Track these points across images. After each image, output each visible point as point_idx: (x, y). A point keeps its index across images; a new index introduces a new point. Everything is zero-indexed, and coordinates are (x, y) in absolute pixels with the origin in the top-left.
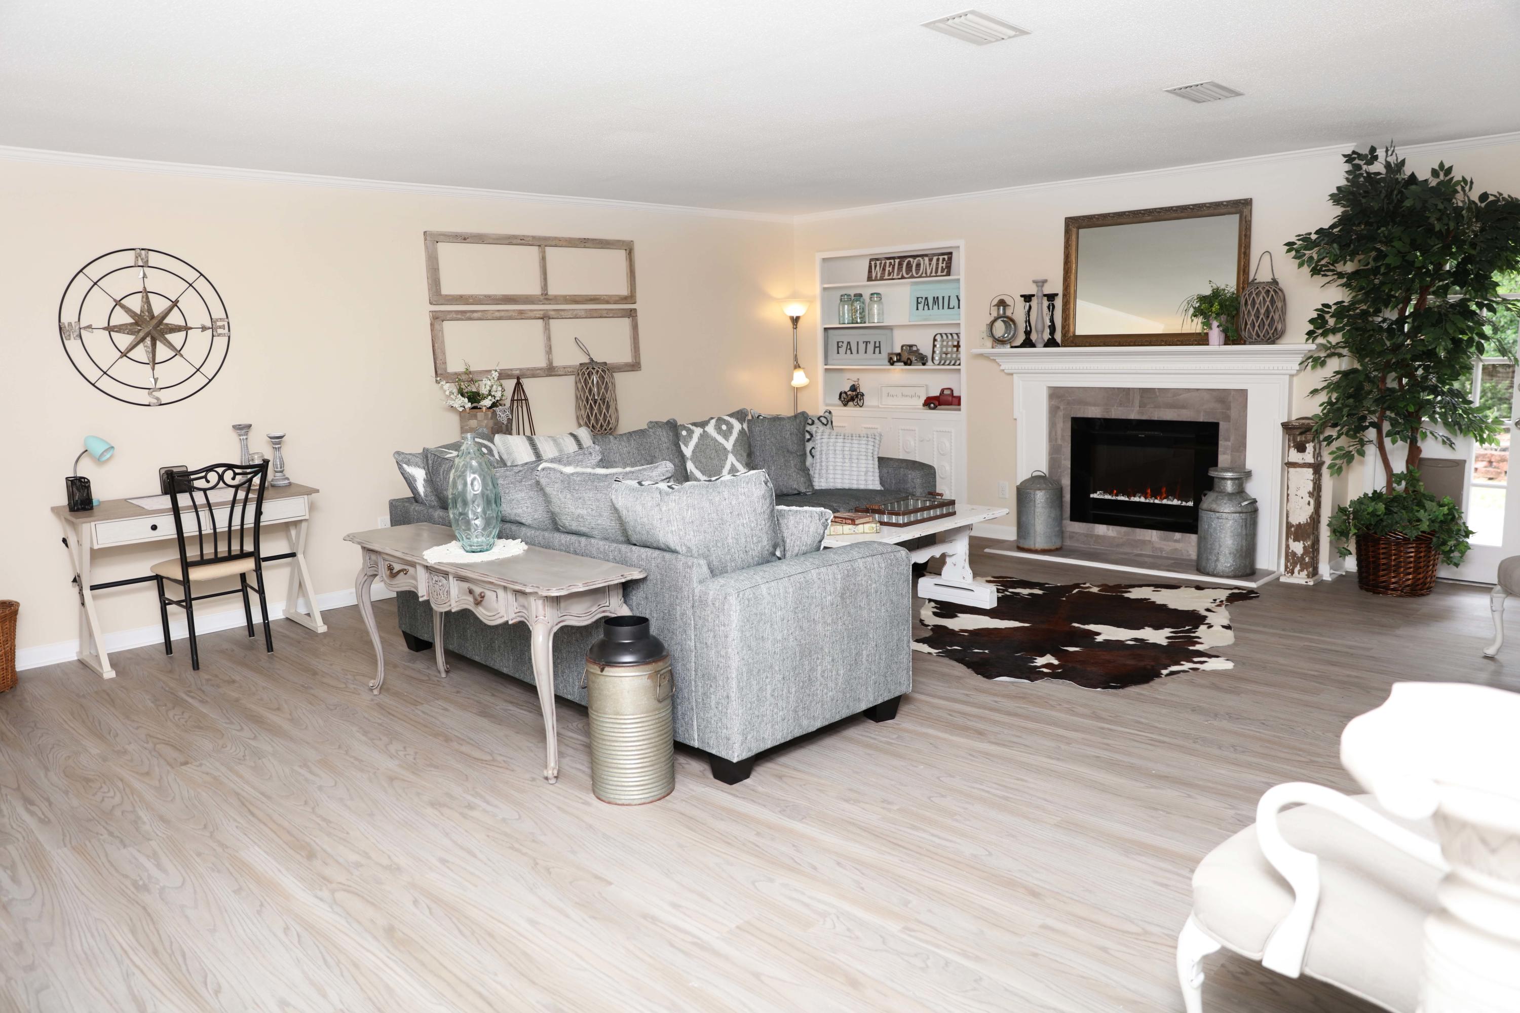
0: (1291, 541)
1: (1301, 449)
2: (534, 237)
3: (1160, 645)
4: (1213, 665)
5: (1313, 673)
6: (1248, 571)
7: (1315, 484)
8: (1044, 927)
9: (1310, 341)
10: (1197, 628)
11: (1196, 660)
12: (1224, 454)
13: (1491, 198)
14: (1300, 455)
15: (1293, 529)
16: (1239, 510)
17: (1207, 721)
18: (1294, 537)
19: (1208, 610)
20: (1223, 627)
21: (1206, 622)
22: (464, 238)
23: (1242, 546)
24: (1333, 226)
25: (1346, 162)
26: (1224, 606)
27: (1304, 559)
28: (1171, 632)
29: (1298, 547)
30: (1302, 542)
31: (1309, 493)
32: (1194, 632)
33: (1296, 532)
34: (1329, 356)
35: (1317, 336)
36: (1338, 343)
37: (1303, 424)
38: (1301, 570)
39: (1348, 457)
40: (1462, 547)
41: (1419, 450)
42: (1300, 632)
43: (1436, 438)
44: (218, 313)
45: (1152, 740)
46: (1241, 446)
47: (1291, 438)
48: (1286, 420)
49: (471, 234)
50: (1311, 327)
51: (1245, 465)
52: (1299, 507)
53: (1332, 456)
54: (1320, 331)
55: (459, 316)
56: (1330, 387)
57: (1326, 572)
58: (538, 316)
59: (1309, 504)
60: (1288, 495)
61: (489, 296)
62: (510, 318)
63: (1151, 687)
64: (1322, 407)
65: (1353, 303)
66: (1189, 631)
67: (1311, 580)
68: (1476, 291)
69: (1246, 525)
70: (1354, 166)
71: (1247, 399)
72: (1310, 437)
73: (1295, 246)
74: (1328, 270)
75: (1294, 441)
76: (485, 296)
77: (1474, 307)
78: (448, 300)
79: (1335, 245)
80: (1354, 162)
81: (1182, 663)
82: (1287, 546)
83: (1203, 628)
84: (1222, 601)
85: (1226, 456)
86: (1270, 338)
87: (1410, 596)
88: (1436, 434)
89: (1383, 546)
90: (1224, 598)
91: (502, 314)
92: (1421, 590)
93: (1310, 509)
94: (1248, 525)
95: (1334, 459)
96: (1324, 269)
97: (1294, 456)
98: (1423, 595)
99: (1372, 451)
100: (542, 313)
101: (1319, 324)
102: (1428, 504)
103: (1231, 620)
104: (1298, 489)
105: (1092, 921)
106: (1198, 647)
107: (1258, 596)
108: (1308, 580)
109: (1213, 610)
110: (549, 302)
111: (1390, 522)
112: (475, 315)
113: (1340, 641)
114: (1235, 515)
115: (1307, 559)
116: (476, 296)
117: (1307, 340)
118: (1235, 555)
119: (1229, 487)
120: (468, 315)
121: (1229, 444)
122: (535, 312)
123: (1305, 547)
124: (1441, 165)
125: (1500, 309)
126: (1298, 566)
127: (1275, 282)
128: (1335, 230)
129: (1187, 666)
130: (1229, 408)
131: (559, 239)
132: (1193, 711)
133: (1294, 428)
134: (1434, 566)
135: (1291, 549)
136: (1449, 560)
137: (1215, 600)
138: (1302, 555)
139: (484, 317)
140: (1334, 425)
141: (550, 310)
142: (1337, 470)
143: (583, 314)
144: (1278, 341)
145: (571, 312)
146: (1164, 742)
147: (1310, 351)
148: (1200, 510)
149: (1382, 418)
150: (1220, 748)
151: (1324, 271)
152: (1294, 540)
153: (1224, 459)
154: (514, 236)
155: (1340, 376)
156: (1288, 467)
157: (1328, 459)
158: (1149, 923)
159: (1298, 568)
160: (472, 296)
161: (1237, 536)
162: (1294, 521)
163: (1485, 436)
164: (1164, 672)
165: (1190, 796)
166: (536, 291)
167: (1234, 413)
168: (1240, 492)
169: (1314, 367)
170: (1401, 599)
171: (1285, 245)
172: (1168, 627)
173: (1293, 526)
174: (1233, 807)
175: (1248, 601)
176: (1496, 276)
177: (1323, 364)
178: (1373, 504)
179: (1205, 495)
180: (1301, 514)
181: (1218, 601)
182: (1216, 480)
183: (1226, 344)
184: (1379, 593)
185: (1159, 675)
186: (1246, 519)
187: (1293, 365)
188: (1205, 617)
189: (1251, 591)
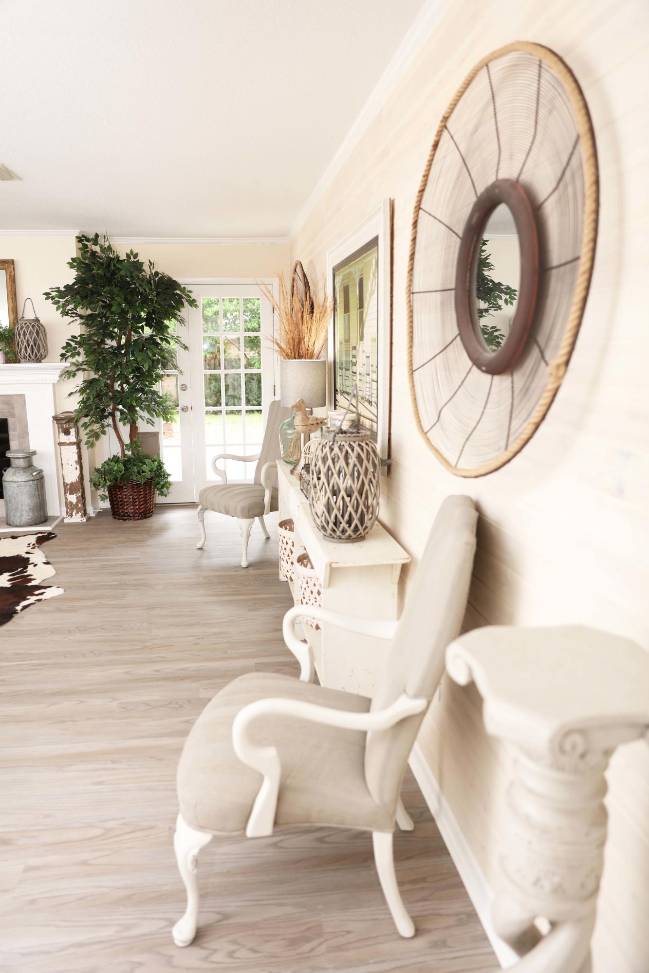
0: (68, 495)
1: (67, 433)
3: (6, 587)
4: (49, 593)
5: (115, 583)
6: (43, 519)
7: (78, 455)
8: (28, 869)
9: (64, 360)
10: (26, 568)
11: (37, 592)
12: (13, 440)
13: (160, 275)
14: (67, 437)
15: (68, 487)
16: (32, 478)
17: (66, 638)
18: (70, 492)
19: (28, 553)
20: (45, 563)
21: (30, 562)
23: (37, 503)
24: (74, 284)
25: (78, 242)
26: (37, 548)
27: (78, 506)
28: (10, 575)
29: (73, 498)
30: (75, 495)
31: (76, 462)
32: (26, 572)
33: (71, 488)
34: (77, 370)
35: (68, 357)
36: (83, 362)
37: (67, 416)
38: (77, 513)
39: (97, 436)
40: (168, 485)
41: (137, 428)
42: (94, 556)
43: (143, 420)
45: (34, 665)
46: (25, 434)
47: (60, 426)
48: (54, 415)
50: (63, 351)
51: (29, 447)
52: (70, 472)
53: (87, 436)
54: (69, 354)
56: (82, 391)
57: (91, 512)
59: (76, 469)
60: (62, 464)
63: (14, 622)
64: (79, 405)
65: (90, 336)
66: (21, 572)
67: (84, 518)
68: (159, 331)
69: (38, 489)
70: (83, 244)
71: (25, 401)
72: (72, 425)
73: (50, 296)
74: (74, 313)
75: (62, 428)
77: (159, 341)
79: (78, 296)
80: (83, 243)
81: (28, 597)
82: (66, 499)
83: (30, 567)
84: (34, 545)
85: (14, 442)
86: (38, 358)
87: (144, 519)
88: (143, 418)
89: (125, 490)
90: (34, 542)
92: (149, 513)
93: (78, 472)
94: (39, 488)
95: (88, 438)
96: (70, 312)
97: (64, 438)
98: (150, 516)
99: (110, 431)
101: (69, 350)
102: (147, 461)
103: (46, 557)
104: (68, 460)
105: (64, 843)
106: (33, 583)
107: (56, 536)
108: (82, 519)
109: (31, 552)
111: (128, 474)
113: (120, 557)
114: (29, 482)
115: (80, 505)
117: (61, 360)
118: (33, 510)
119: (21, 463)
121: (16, 433)
123: (77, 498)
124: (132, 252)
125: (172, 342)
126: (75, 510)
127: (37, 320)
128: (76, 287)
129: (32, 599)
130: (13, 408)
132: (52, 633)
133: (61, 419)
134: (153, 498)
135: (69, 500)
136: (162, 494)
137: (29, 544)
138: (76, 503)
140: (86, 416)
142: (91, 445)
144: (43, 361)
146: (43, 665)
147: (66, 367)
148: (4, 482)
149: (115, 409)
150: (84, 656)
151: (71, 314)
152: (70, 494)
153: (14, 444)
155: (87, 383)
156: (60, 446)
157: (84, 438)
158: (105, 821)
159: (75, 512)
161: (33, 496)
162: (69, 481)
163: (169, 417)
164: (18, 608)
165: (82, 702)
167: (17, 412)
168: (30, 466)
169: (69, 378)
170: (139, 521)
171: (44, 294)
172: (6, 572)
173: (68, 484)
174: (115, 699)
175: (51, 541)
176: (166, 322)
177: (74, 375)
178: (116, 464)
179: (5, 471)
180: (72, 476)
181: (31, 545)
182: (11, 459)
183: (7, 362)
184: (126, 520)
185: (16, 612)
186: (37, 484)
187: (56, 377)
188: (28, 559)
189: (50, 534)
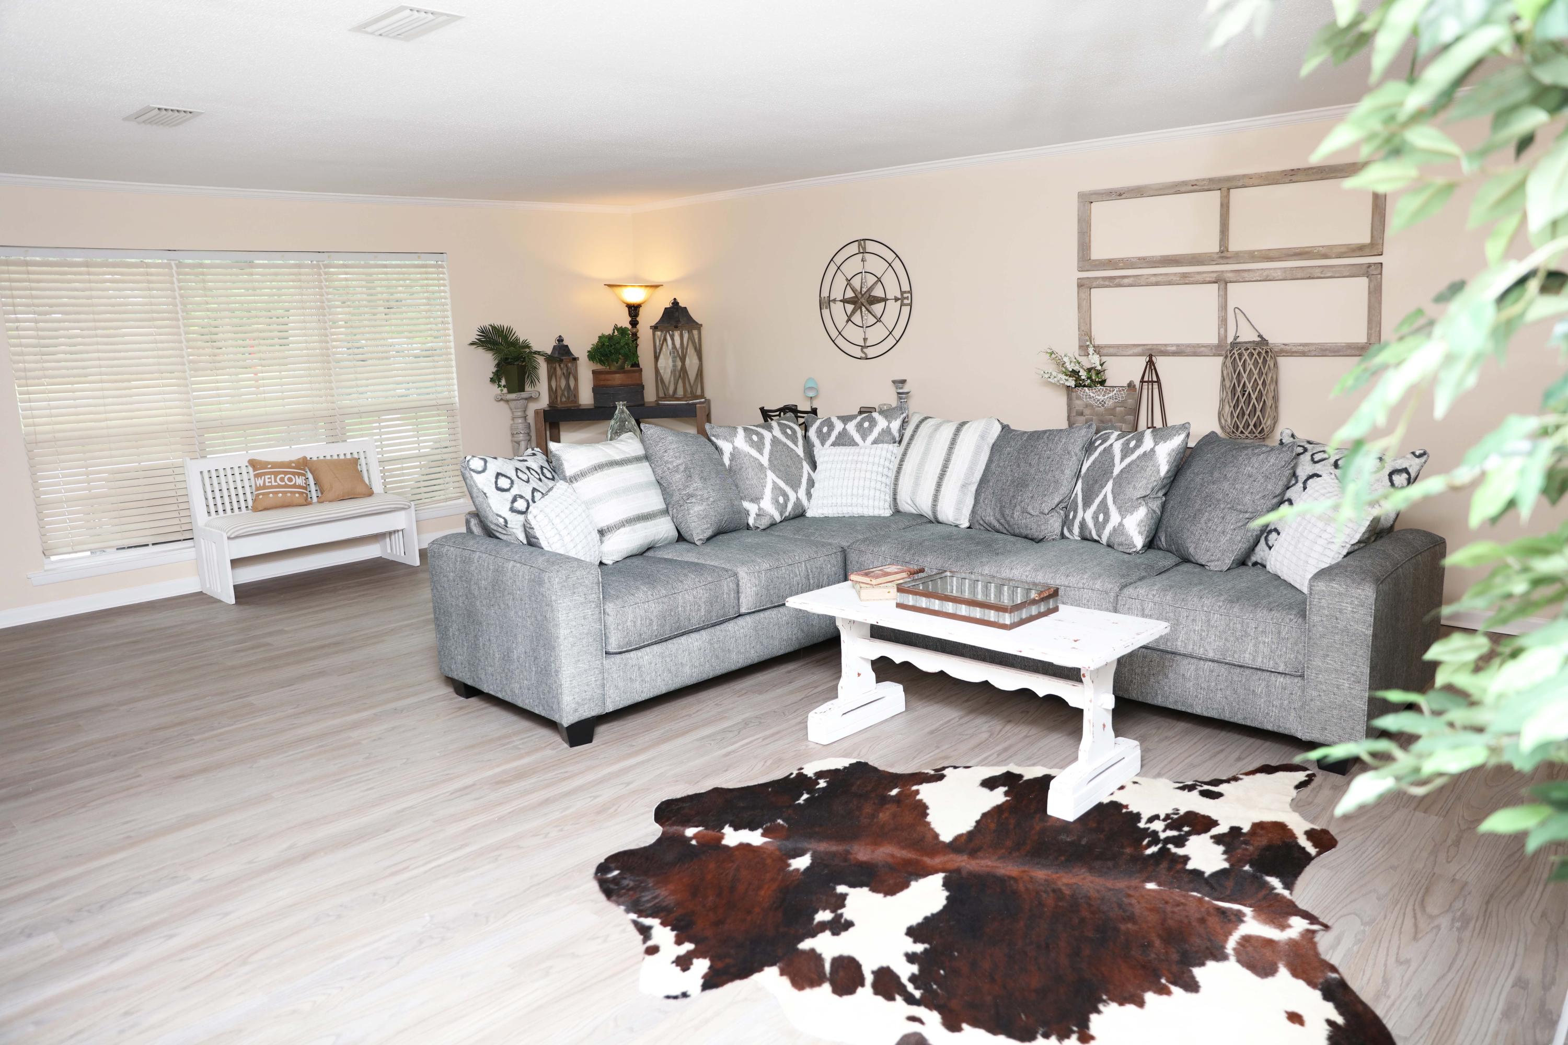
2: (1211, 180)
22: (1120, 194)
44: (906, 288)
49: (1128, 188)
55: (1107, 283)
58: (1208, 279)
61: (1144, 259)
62: (1170, 283)
76: (1139, 259)
78: (1096, 266)
91: (1159, 279)
100: (1215, 275)
110: (1226, 261)
112: (1126, 281)
116: (1128, 259)
120: (1117, 281)
122: (1204, 275)
131: (1250, 177)
139: (1136, 282)
141: (1227, 271)
143: (1279, 274)
145: (1260, 272)
154: (1183, 182)
160: (1122, 259)
166: (1213, 246)
